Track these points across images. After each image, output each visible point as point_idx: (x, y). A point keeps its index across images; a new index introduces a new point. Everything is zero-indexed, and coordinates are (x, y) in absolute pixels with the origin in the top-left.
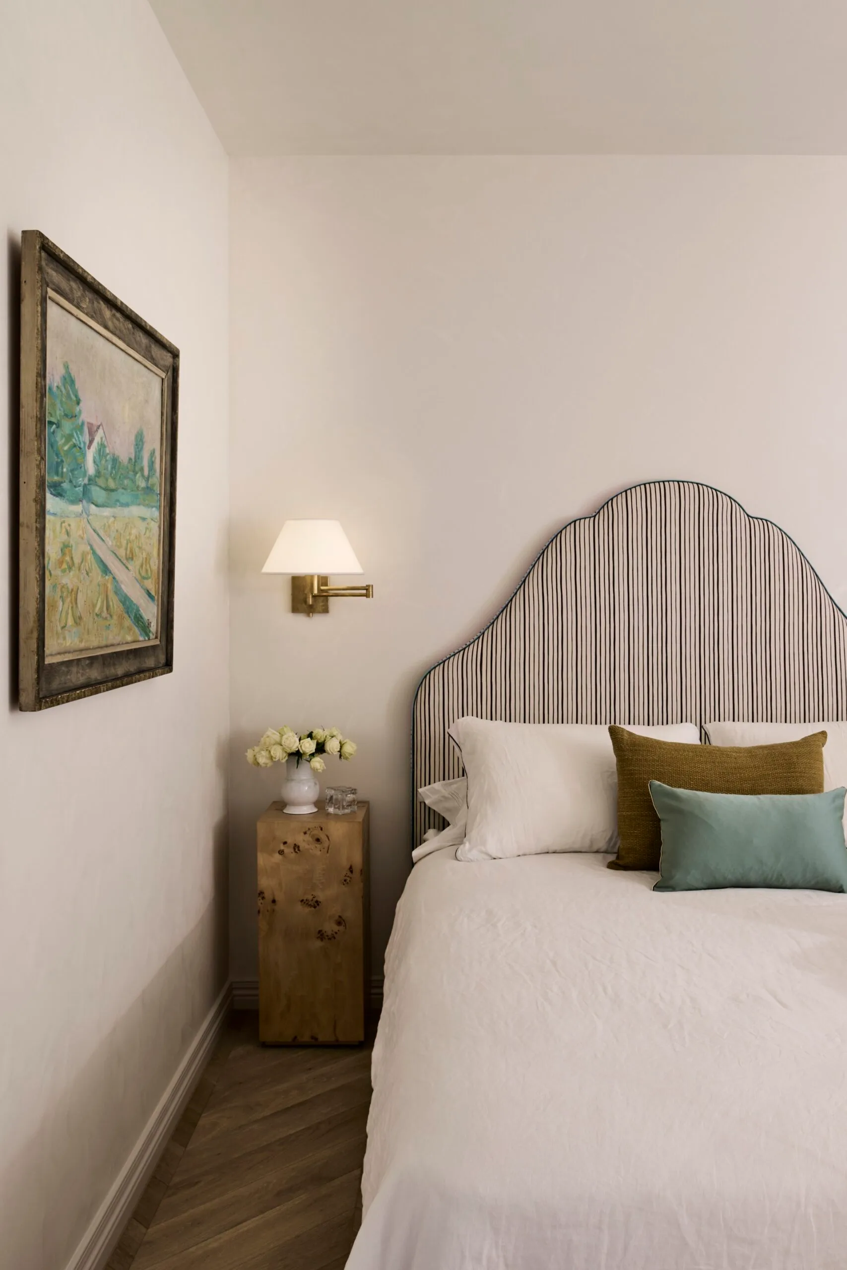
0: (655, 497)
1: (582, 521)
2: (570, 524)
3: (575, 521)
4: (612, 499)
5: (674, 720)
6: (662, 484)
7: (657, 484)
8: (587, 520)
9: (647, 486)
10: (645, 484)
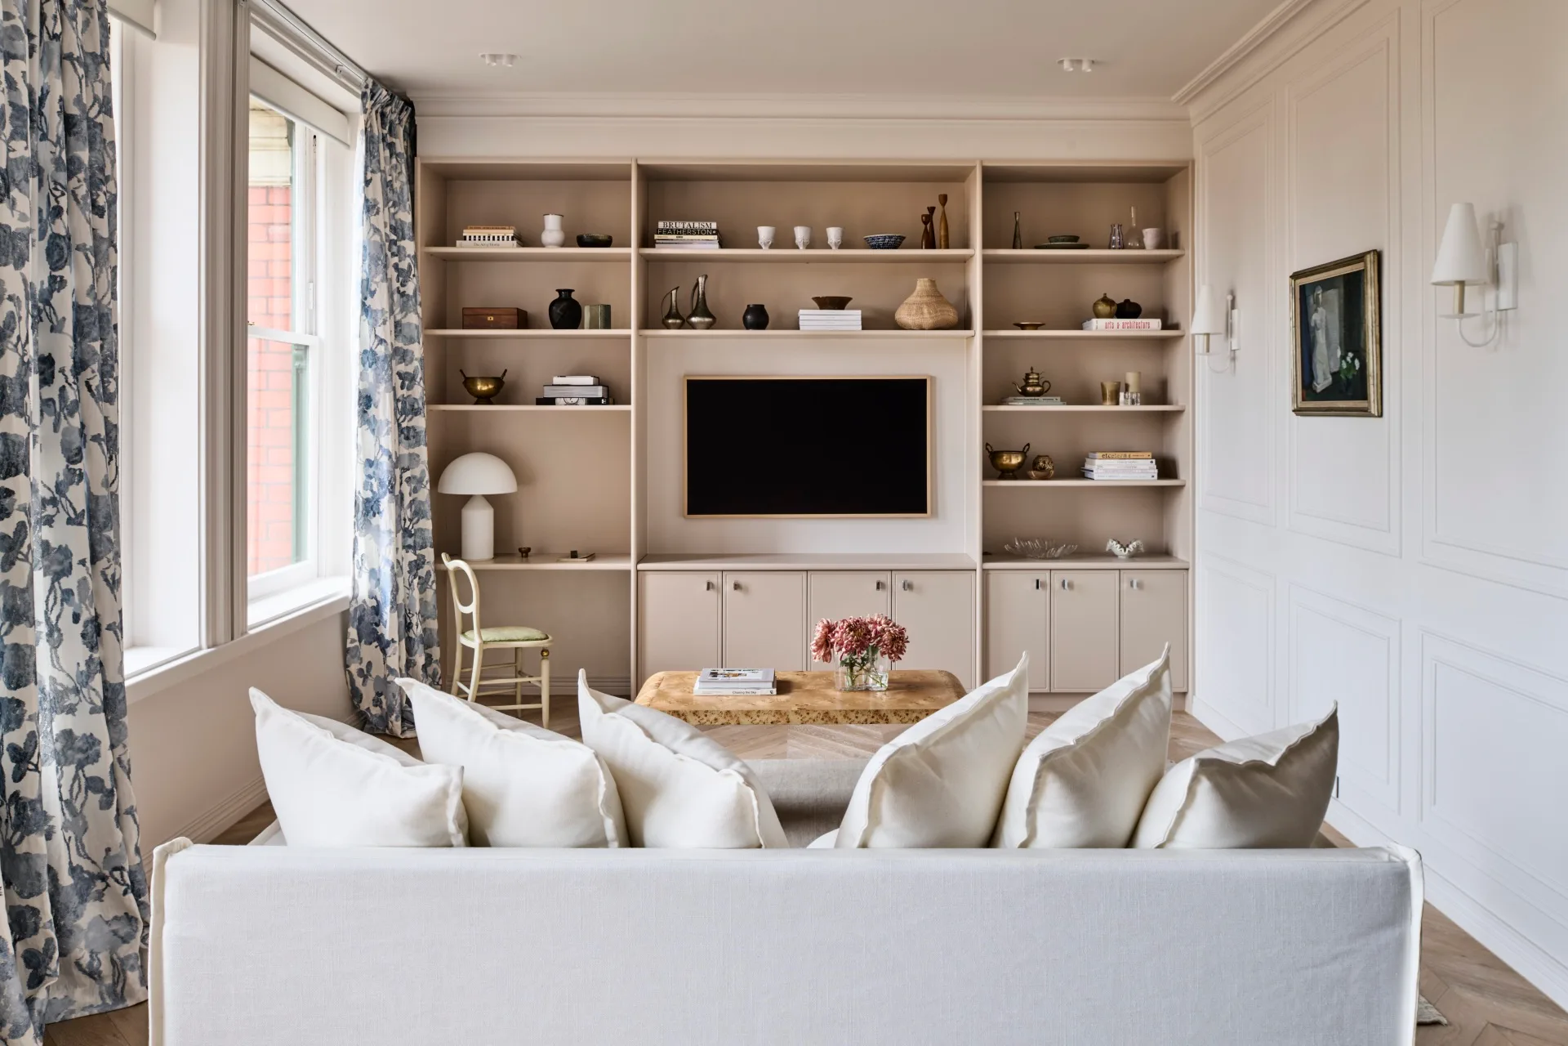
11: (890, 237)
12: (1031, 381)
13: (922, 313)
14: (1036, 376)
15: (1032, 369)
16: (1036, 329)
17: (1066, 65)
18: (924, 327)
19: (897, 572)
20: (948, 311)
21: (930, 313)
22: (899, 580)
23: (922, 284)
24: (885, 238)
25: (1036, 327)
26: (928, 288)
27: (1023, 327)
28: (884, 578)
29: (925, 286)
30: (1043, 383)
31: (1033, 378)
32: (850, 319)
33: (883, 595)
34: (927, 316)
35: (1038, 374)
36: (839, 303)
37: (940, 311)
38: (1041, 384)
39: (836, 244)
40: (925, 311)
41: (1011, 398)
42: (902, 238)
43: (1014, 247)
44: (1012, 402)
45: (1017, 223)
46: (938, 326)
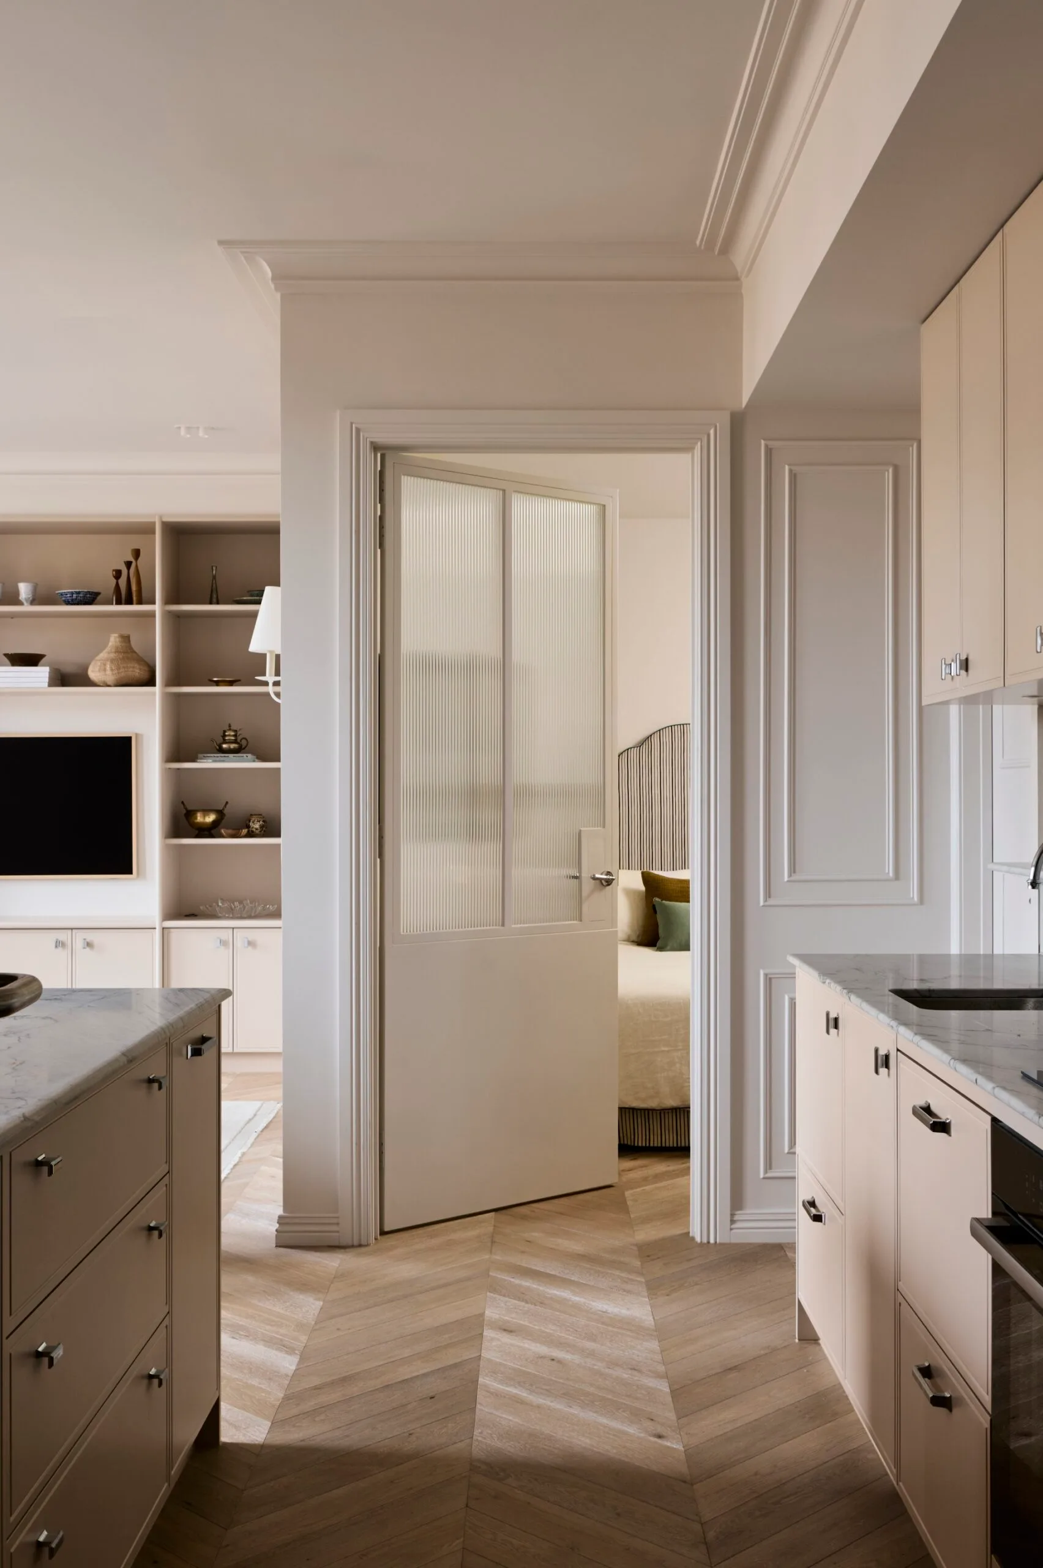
0: (677, 734)
1: (632, 749)
2: (625, 751)
3: (628, 749)
4: (651, 736)
5: (678, 868)
6: (682, 726)
7: (679, 726)
8: (636, 748)
9: (673, 727)
10: (671, 726)
11: (79, 593)
12: (227, 738)
13: (105, 670)
14: (233, 733)
15: (230, 726)
16: (232, 685)
17: (183, 432)
18: (109, 683)
19: (76, 931)
20: (133, 667)
21: (112, 670)
22: (80, 937)
23: (114, 640)
24: (72, 593)
25: (231, 683)
26: (119, 644)
27: (217, 683)
28: (63, 936)
29: (116, 642)
30: (241, 741)
31: (229, 735)
32: (40, 675)
33: (62, 954)
34: (109, 672)
35: (235, 731)
36: (31, 660)
37: (124, 667)
38: (239, 740)
39: (26, 600)
40: (108, 667)
41: (200, 755)
42: (98, 594)
43: (211, 603)
44: (201, 759)
45: (214, 577)
46: (124, 682)
